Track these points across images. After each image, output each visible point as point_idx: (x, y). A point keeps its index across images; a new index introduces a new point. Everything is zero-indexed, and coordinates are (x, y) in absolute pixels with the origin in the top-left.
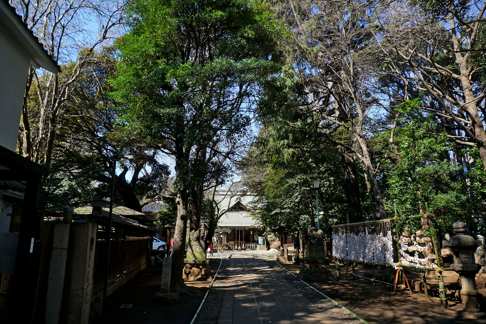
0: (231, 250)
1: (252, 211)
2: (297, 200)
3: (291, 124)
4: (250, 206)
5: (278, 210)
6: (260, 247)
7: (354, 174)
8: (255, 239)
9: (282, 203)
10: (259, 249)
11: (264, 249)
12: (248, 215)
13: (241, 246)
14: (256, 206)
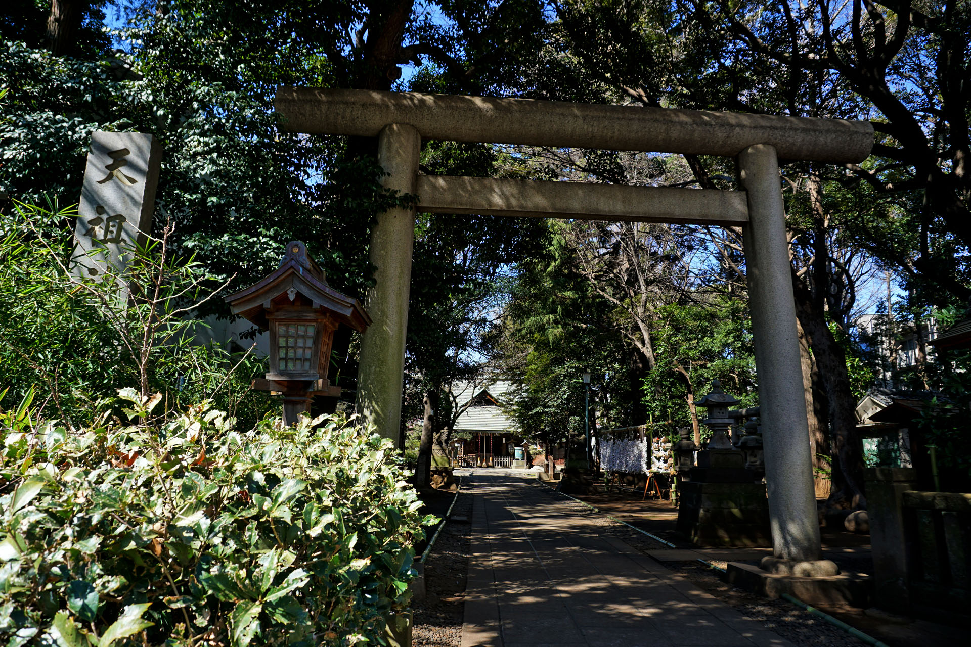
0: (472, 467)
1: (505, 406)
2: (566, 396)
3: (559, 294)
4: (503, 399)
5: (539, 409)
6: (518, 464)
7: (641, 362)
8: (510, 451)
9: (545, 399)
10: (516, 467)
11: (523, 466)
12: (499, 412)
13: (487, 461)
14: (511, 400)
